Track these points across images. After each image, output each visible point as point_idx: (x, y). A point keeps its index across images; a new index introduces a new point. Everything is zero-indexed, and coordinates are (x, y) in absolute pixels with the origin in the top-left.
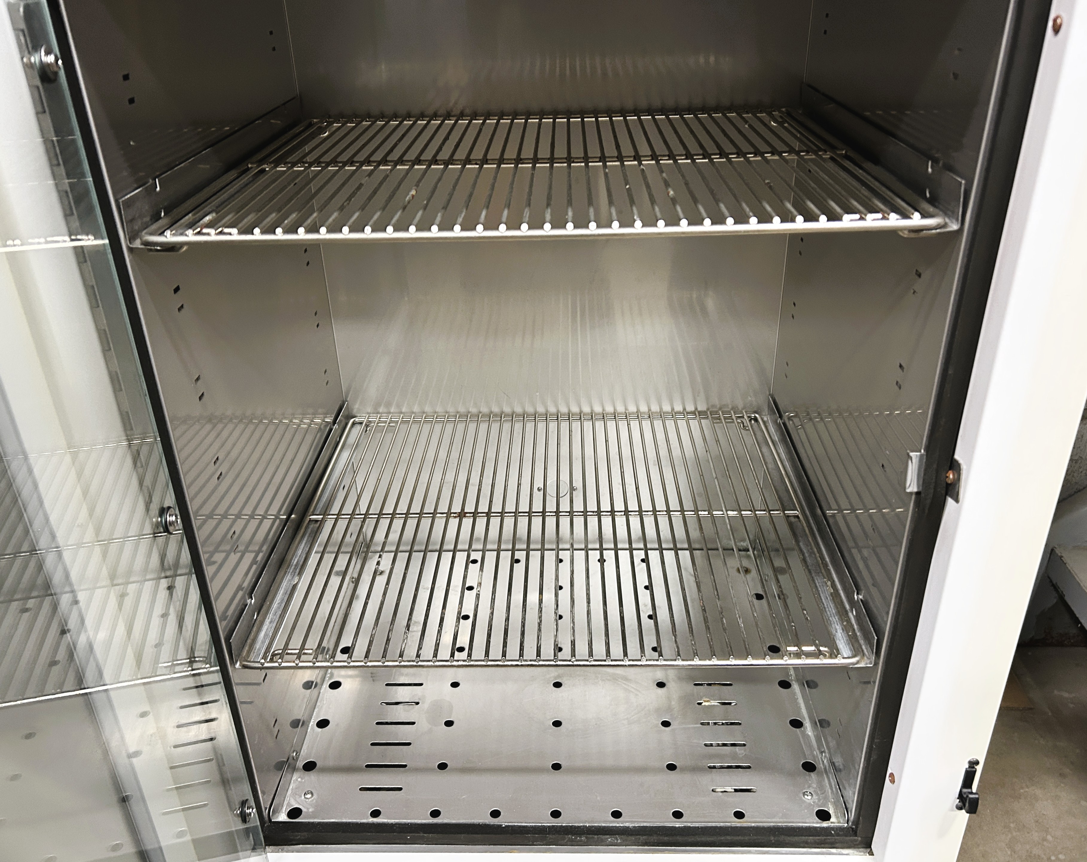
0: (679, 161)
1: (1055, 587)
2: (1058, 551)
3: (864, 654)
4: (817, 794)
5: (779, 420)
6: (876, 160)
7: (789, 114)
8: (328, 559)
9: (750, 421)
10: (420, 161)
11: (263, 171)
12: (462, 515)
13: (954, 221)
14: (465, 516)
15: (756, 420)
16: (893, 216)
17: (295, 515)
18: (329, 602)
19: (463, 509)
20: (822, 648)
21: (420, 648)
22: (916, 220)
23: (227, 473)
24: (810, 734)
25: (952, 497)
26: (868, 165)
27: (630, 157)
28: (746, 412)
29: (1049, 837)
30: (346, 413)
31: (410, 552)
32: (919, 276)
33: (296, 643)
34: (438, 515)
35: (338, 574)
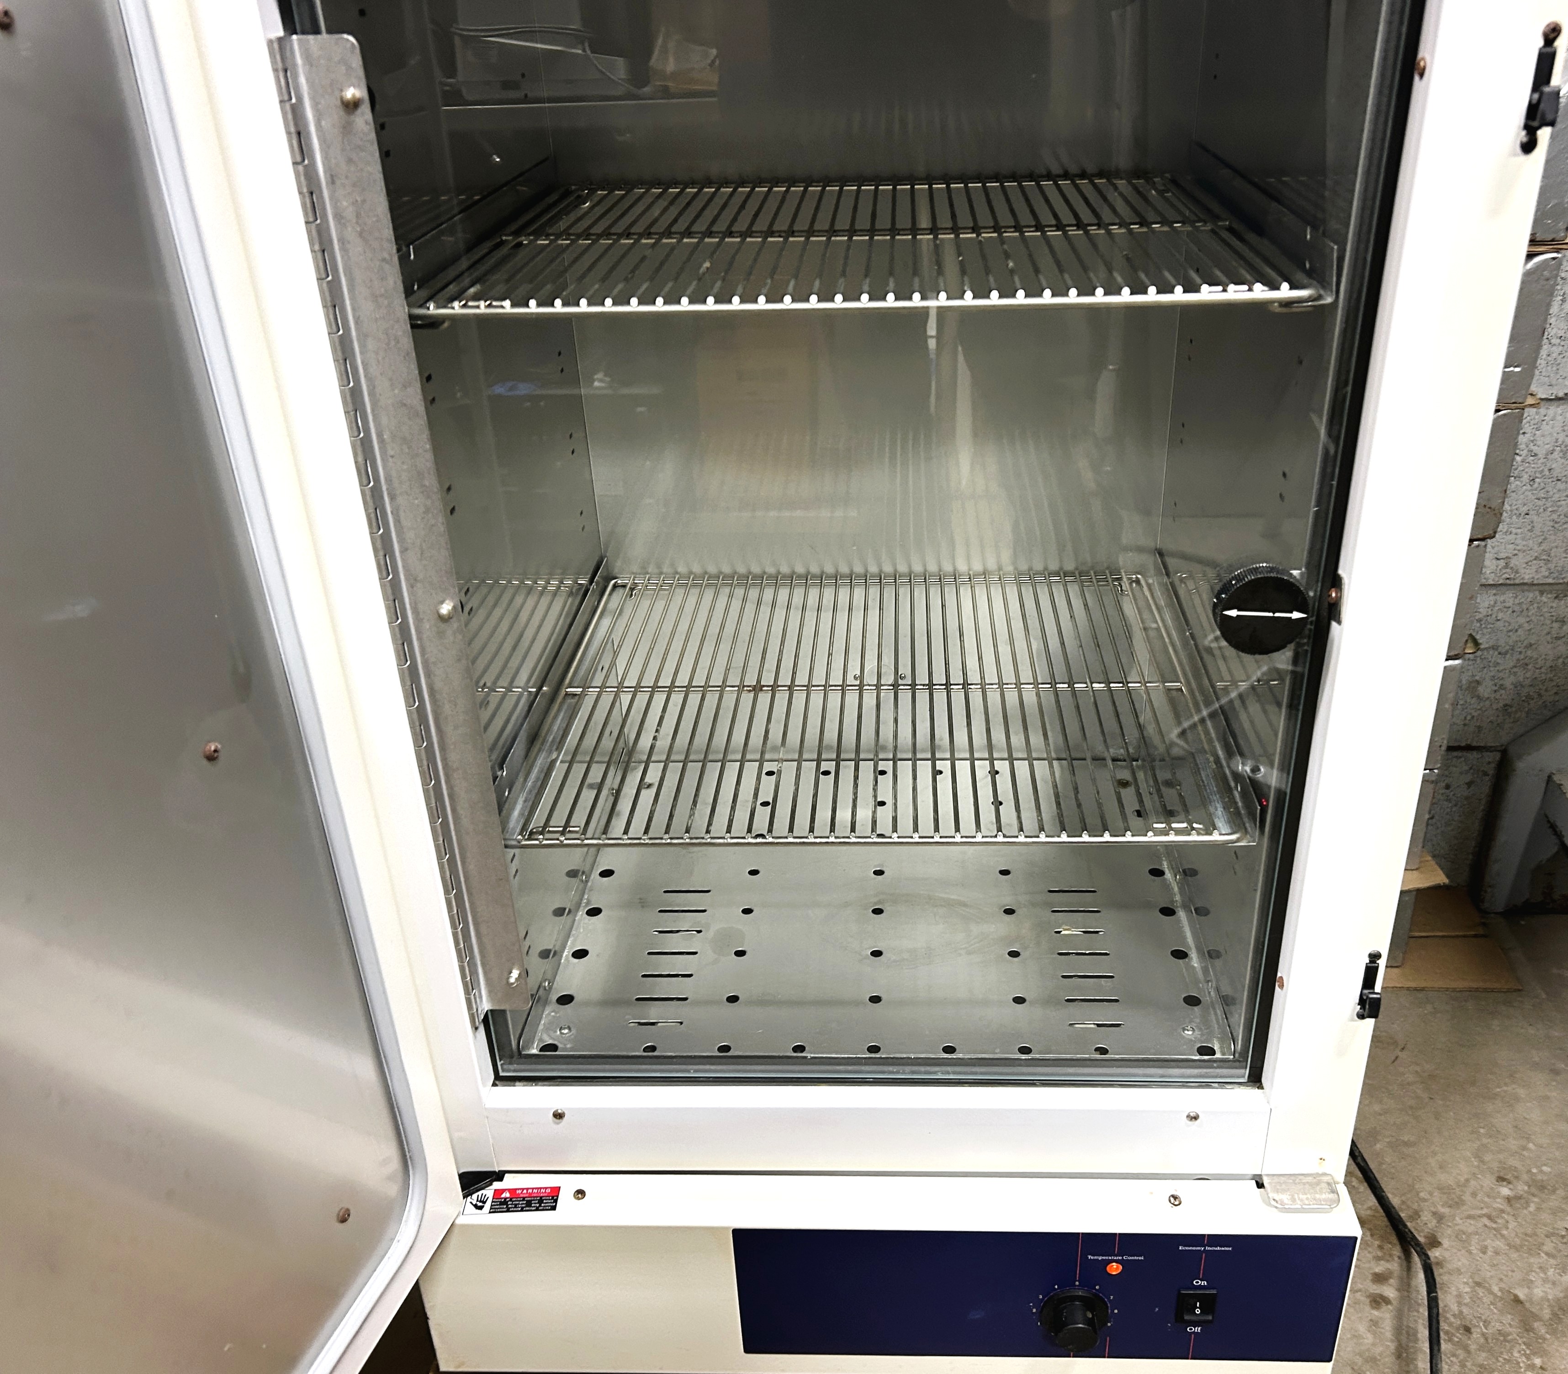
0: (1026, 234)
1: (1553, 827)
2: (1556, 778)
3: (1246, 832)
4: (1200, 1029)
5: (1165, 579)
6: (1260, 231)
7: (1174, 181)
8: (579, 770)
9: (1131, 584)
10: (711, 232)
11: (520, 244)
12: (758, 688)
13: (1329, 293)
14: (761, 690)
15: (1138, 581)
16: (1258, 287)
17: (549, 686)
18: (585, 808)
19: (759, 681)
20: (1195, 825)
21: (710, 824)
22: (1285, 292)
23: (479, 608)
24: (1196, 965)
25: (1335, 621)
26: (1251, 237)
27: (968, 228)
28: (1125, 572)
29: (1531, 1145)
30: (605, 574)
31: (685, 763)
32: (1301, 362)
33: (559, 819)
34: (728, 689)
35: (591, 786)
